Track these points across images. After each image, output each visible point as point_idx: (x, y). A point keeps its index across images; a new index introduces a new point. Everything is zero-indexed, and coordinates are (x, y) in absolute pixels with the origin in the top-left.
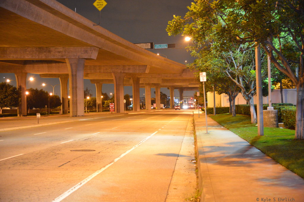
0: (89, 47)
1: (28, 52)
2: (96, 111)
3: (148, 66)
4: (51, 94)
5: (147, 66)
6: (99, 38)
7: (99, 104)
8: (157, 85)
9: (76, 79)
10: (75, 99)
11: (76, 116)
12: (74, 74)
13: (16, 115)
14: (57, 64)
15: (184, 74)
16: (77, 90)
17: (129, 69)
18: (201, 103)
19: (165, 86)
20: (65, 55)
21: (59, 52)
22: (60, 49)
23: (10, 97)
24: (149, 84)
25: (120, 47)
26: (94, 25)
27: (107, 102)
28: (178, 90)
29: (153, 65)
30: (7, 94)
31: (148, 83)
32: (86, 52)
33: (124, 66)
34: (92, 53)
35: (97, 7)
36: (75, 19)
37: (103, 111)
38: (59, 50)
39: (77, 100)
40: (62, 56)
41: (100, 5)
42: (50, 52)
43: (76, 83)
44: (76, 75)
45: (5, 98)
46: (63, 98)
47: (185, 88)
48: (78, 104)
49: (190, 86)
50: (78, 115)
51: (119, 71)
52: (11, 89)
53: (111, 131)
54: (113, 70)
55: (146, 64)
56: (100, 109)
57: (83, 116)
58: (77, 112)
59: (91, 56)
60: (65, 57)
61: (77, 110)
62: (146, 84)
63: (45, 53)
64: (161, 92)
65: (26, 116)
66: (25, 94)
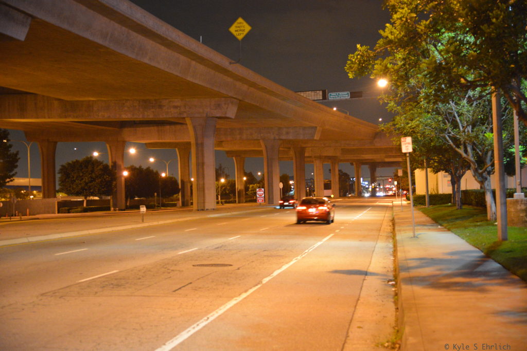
0: (223, 99)
1: (126, 108)
2: (235, 202)
3: (318, 128)
4: (163, 175)
5: (316, 127)
6: (238, 84)
7: (240, 190)
8: (333, 159)
9: (202, 151)
10: (201, 183)
11: (203, 210)
12: (199, 142)
13: (108, 209)
14: (173, 127)
15: (376, 140)
16: (205, 167)
17: (287, 133)
19: (347, 160)
20: (184, 112)
21: (176, 107)
22: (177, 102)
23: (99, 180)
24: (320, 158)
26: (230, 63)
27: (253, 187)
28: (367, 166)
29: (327, 127)
30: (94, 175)
31: (319, 155)
32: (218, 106)
33: (280, 128)
34: (227, 108)
35: (235, 34)
36: (200, 55)
37: (246, 202)
38: (175, 104)
39: (204, 184)
40: (180, 114)
41: (240, 30)
42: (160, 107)
43: (203, 156)
44: (202, 144)
45: (91, 182)
46: (183, 182)
47: (379, 163)
48: (206, 191)
49: (387, 160)
50: (206, 207)
51: (272, 137)
52: (101, 167)
53: (259, 234)
54: (262, 135)
55: (314, 125)
56: (241, 198)
57: (214, 209)
58: (204, 203)
59: (226, 113)
60: (185, 115)
61: (204, 200)
62: (315, 157)
63: (154, 110)
64: (339, 171)
65: (124, 210)
66: (122, 176)
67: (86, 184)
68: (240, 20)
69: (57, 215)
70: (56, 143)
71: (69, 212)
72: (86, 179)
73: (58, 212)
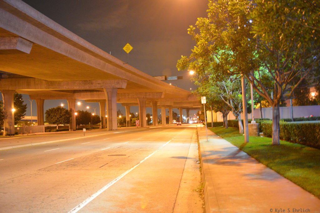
0: (120, 80)
1: (76, 84)
2: (126, 126)
3: (163, 93)
4: (93, 114)
6: (127, 73)
7: (128, 121)
8: (170, 107)
9: (111, 103)
10: (111, 118)
11: (111, 130)
12: (110, 99)
13: (68, 130)
14: (97, 92)
15: (189, 98)
16: (112, 111)
17: (149, 95)
18: (202, 119)
19: (176, 107)
21: (99, 84)
22: (100, 81)
23: (63, 117)
24: (164, 106)
25: (143, 80)
26: (124, 64)
27: (134, 119)
28: (185, 110)
29: (167, 92)
30: (61, 115)
32: (118, 83)
33: (146, 93)
34: (122, 84)
35: (126, 50)
37: (131, 126)
38: (98, 82)
39: (112, 118)
40: (101, 87)
41: (128, 49)
42: (92, 83)
43: (111, 106)
44: (111, 100)
45: (60, 118)
46: (102, 118)
47: (190, 108)
48: (113, 122)
49: (194, 107)
50: (113, 129)
51: (142, 97)
52: (65, 111)
53: (137, 141)
54: (138, 96)
55: (162, 92)
56: (129, 125)
57: (116, 130)
58: (112, 127)
59: (122, 86)
60: (103, 87)
61: (112, 125)
62: (162, 106)
63: (88, 85)
64: (173, 112)
65: (75, 130)
66: (74, 115)
67: (58, 119)
68: (128, 44)
69: (44, 133)
70: (44, 100)
71: (50, 132)
72: (58, 116)
73: (45, 132)
